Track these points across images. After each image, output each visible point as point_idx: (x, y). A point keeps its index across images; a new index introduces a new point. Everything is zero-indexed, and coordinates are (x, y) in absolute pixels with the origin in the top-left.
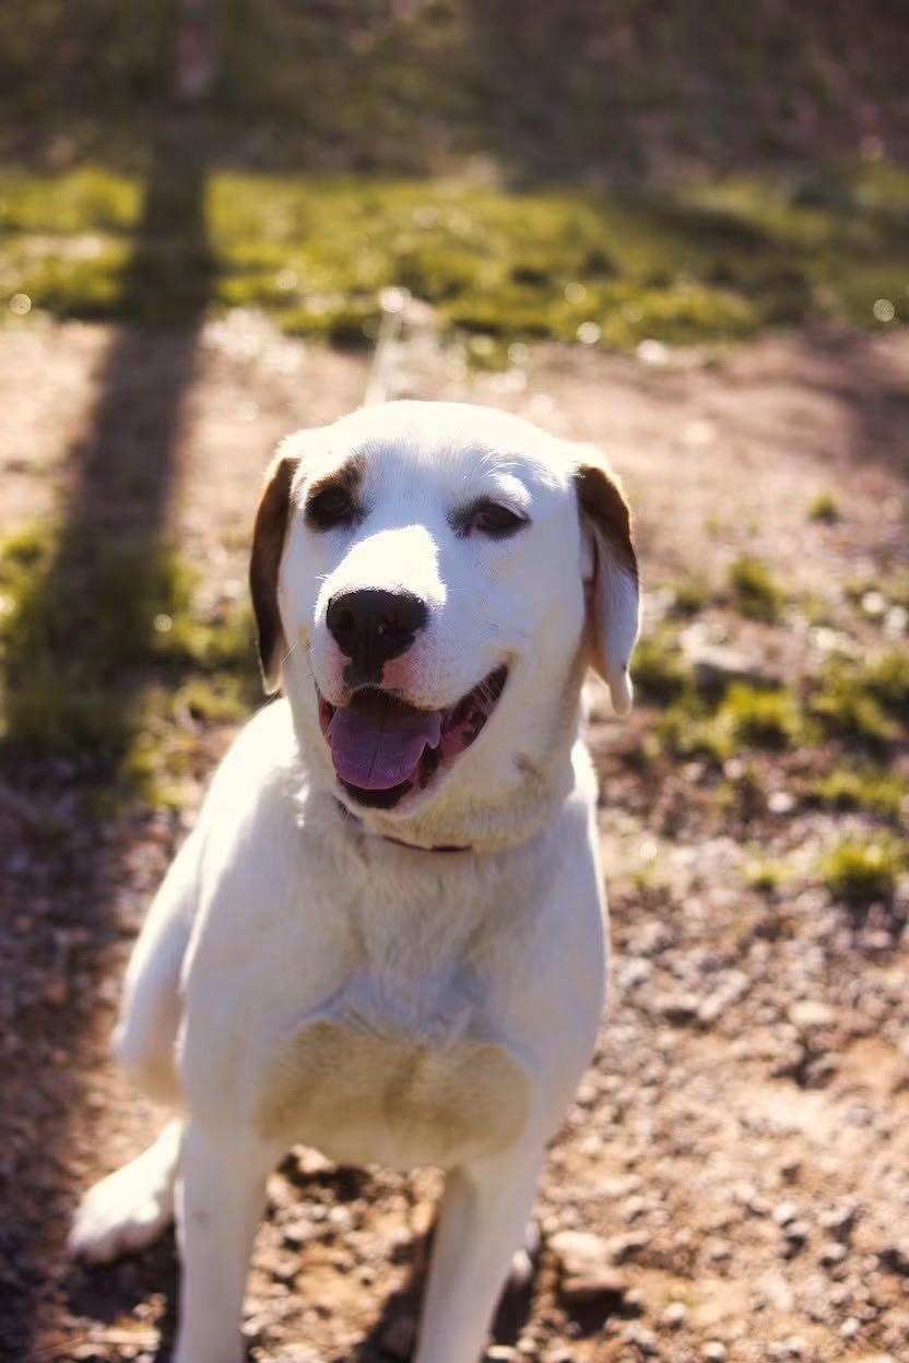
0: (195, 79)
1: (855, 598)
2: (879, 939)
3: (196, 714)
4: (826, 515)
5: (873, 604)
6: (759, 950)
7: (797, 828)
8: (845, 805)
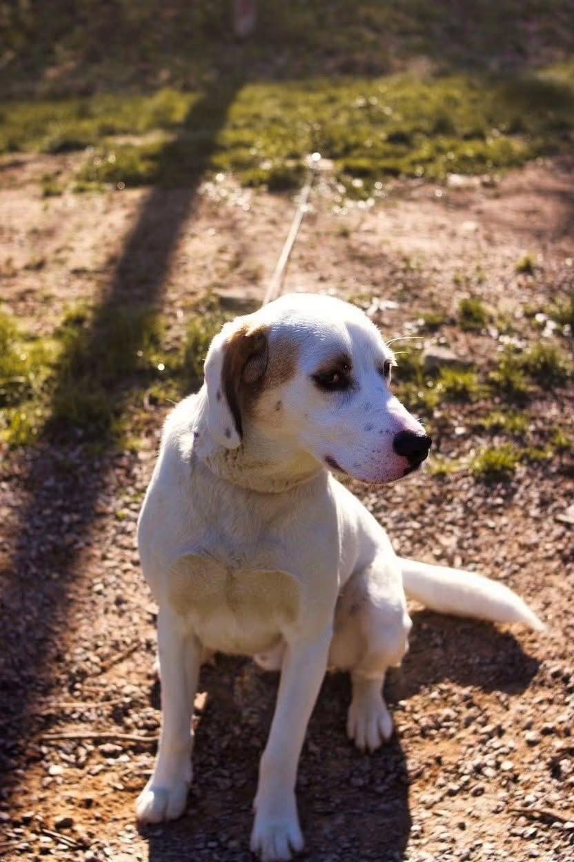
0: (244, 24)
1: (530, 315)
2: (499, 501)
3: (153, 401)
4: (527, 269)
5: (540, 318)
6: (431, 509)
7: (468, 444)
8: (496, 430)
